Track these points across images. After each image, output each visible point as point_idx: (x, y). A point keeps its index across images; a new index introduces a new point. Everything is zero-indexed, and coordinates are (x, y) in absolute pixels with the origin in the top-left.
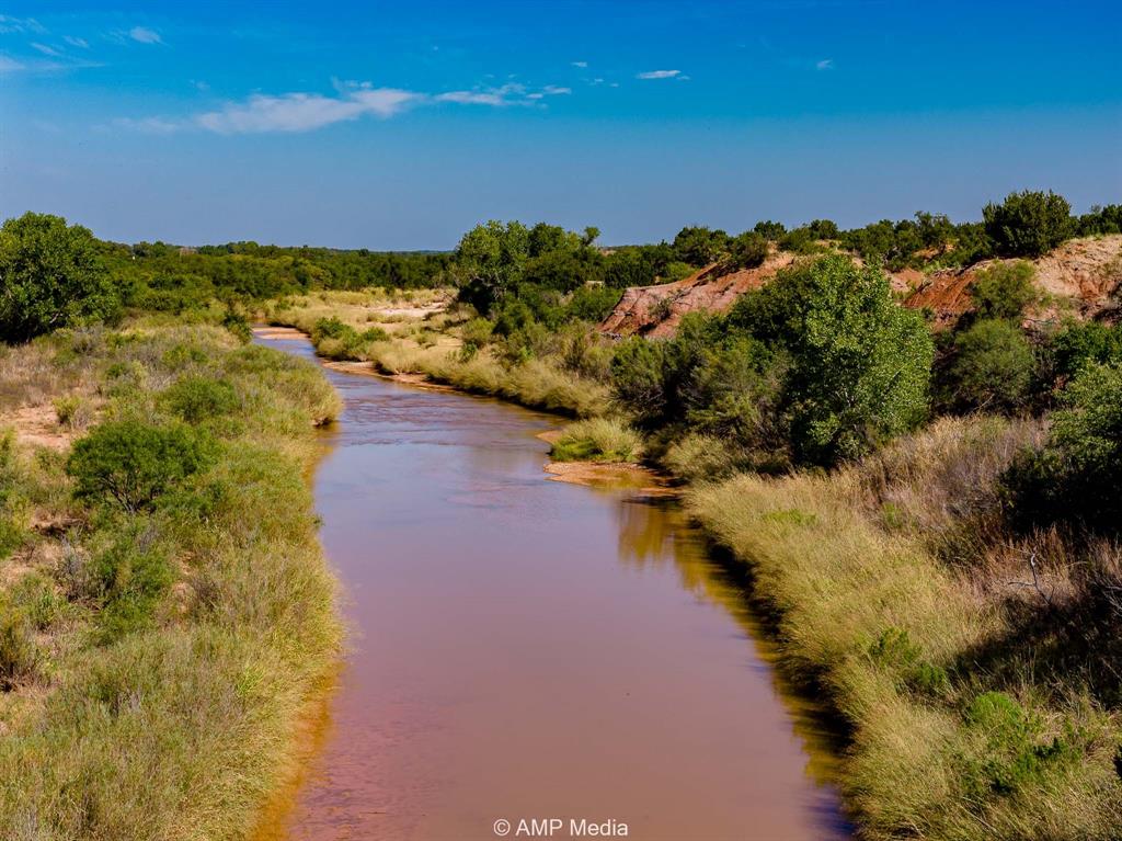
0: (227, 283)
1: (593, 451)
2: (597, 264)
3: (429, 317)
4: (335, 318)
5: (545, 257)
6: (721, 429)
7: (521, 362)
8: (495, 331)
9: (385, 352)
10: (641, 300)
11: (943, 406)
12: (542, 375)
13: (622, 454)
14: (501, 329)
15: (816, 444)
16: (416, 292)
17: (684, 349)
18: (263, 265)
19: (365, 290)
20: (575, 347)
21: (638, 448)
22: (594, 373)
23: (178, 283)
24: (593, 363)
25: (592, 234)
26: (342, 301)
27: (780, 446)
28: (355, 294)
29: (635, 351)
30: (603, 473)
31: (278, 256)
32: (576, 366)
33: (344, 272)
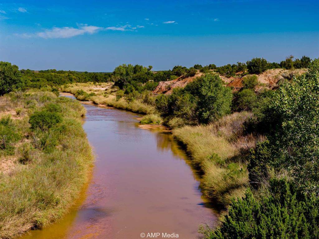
0: (50, 81)
1: (151, 122)
2: (152, 76)
3: (106, 90)
4: (81, 90)
5: (138, 74)
6: (182, 116)
7: (132, 101)
8: (125, 93)
9: (96, 98)
10: (163, 85)
11: (236, 110)
12: (137, 104)
13: (158, 123)
14: (126, 93)
15: (204, 118)
16: (102, 83)
17: (173, 97)
18: (60, 76)
19: (88, 83)
20: (146, 97)
21: (162, 121)
22: (151, 104)
23: (38, 80)
24: (150, 101)
25: (150, 67)
26: (82, 85)
27: (196, 120)
28: (85, 84)
29: (161, 97)
30: (153, 127)
31: (64, 73)
32: (146, 102)
33: (82, 78)
